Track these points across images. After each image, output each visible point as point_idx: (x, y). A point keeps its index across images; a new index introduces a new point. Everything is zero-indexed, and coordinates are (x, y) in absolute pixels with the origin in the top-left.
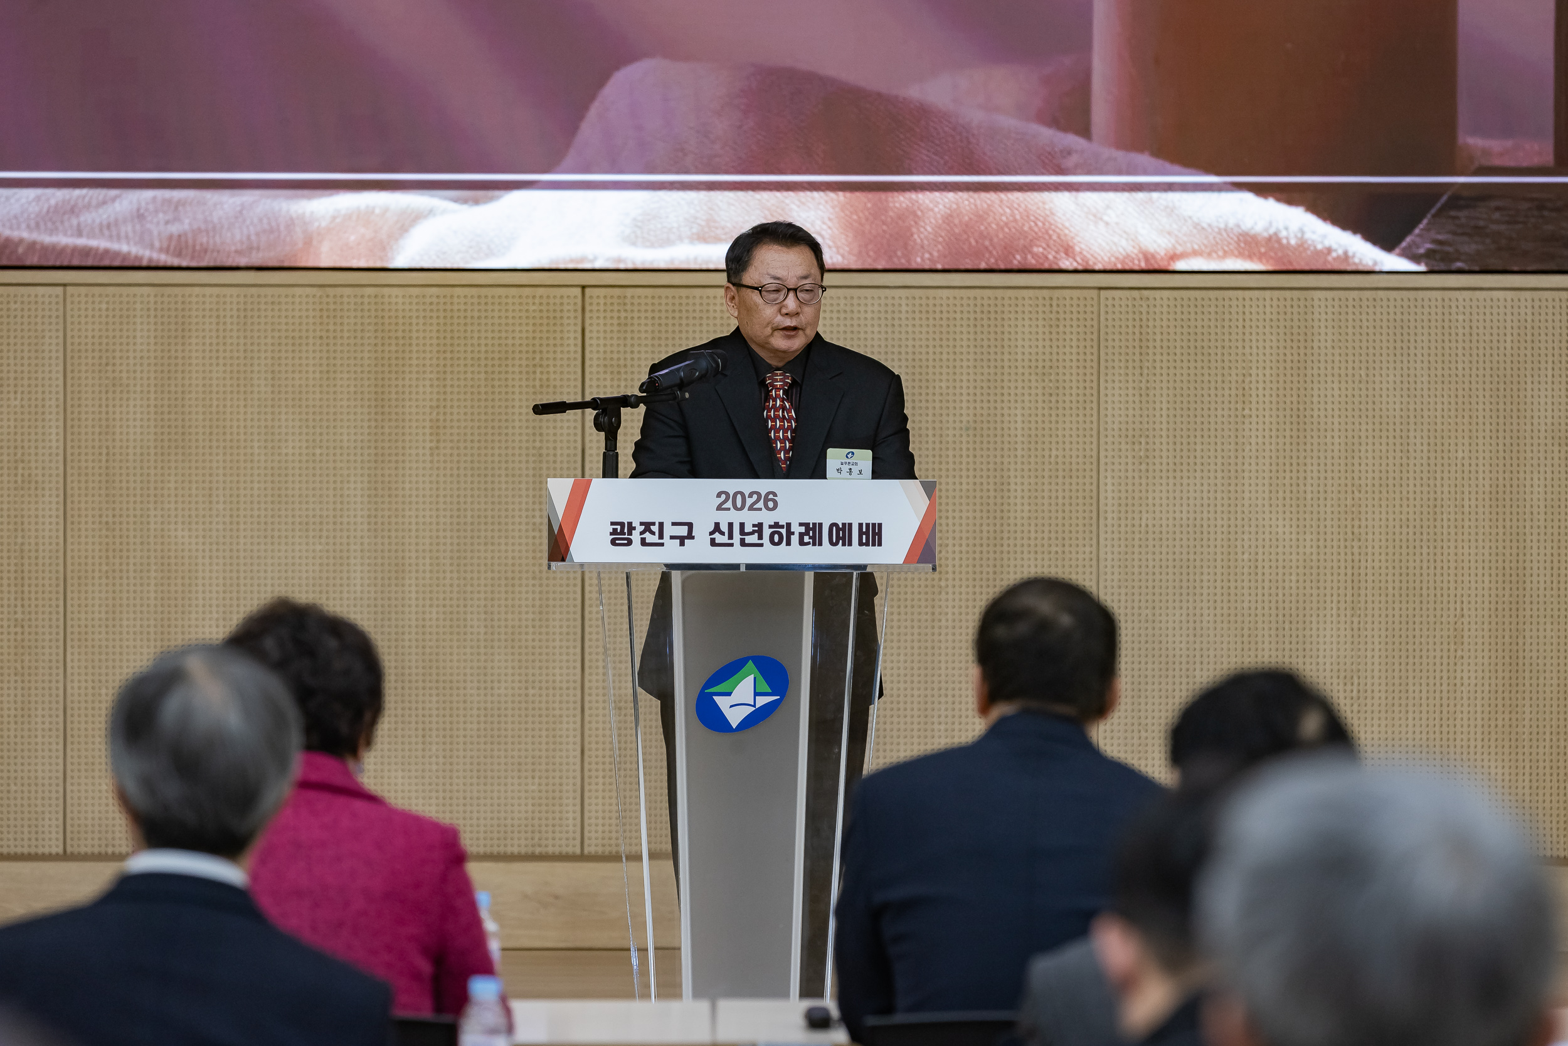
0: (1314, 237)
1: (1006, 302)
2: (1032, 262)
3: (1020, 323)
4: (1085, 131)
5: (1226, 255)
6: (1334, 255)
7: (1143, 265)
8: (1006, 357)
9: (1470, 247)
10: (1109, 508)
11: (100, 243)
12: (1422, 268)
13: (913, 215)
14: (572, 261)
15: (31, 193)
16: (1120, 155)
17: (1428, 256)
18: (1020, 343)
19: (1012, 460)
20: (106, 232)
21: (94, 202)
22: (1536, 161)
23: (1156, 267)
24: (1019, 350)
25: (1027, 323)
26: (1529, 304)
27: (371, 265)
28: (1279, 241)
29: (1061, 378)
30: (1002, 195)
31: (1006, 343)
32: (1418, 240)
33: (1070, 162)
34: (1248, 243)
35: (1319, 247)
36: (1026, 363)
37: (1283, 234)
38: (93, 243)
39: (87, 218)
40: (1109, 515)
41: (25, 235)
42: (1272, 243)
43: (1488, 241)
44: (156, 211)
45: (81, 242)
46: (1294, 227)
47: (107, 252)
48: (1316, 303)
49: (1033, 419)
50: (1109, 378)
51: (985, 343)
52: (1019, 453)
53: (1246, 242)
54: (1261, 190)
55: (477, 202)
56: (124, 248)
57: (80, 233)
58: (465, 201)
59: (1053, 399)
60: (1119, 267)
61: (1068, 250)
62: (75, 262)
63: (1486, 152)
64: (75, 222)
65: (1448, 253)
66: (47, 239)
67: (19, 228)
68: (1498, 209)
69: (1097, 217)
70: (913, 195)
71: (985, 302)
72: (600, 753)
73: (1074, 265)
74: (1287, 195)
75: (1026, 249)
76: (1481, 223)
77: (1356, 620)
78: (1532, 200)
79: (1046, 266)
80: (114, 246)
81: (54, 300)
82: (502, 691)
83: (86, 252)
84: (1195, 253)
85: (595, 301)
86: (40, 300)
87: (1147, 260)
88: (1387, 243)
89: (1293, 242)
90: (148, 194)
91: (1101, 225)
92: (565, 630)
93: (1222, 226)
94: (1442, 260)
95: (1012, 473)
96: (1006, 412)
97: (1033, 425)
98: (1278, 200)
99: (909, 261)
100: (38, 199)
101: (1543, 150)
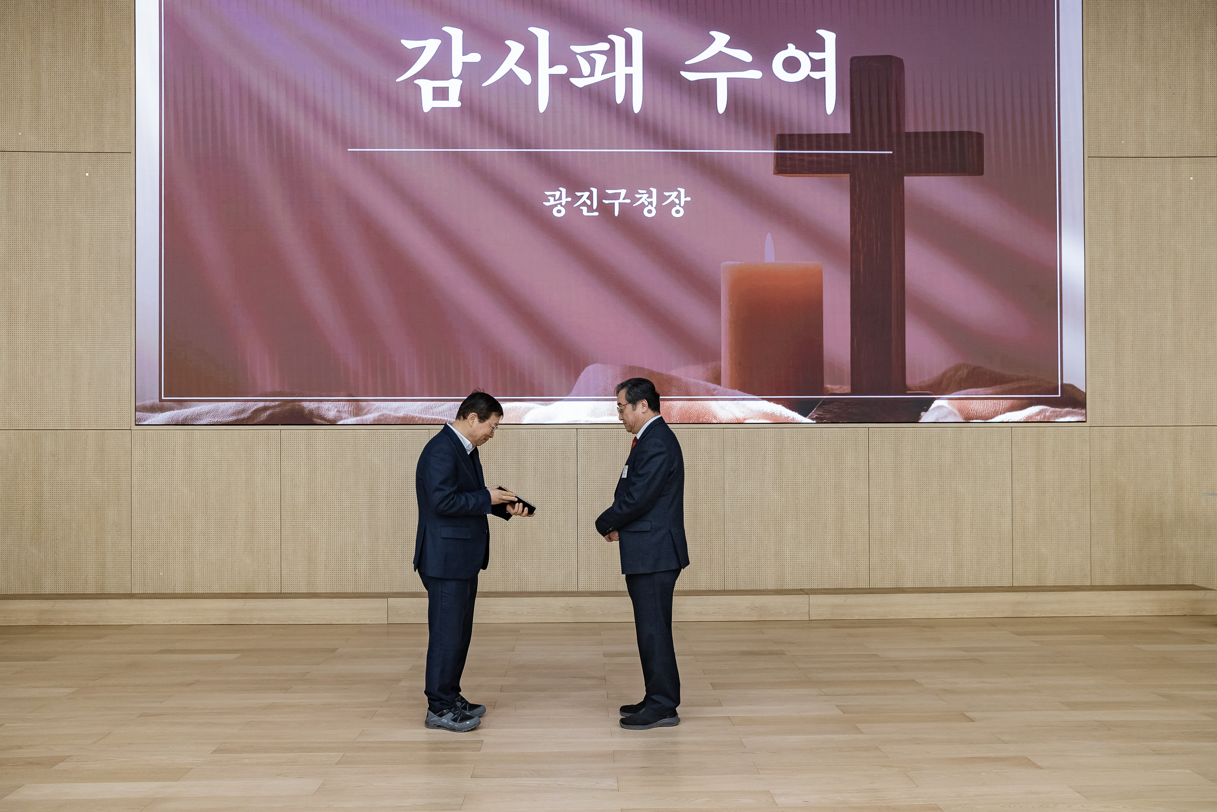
0: (784, 413)
1: (698, 432)
2: (705, 421)
3: (701, 438)
4: (719, 383)
5: (760, 418)
6: (790, 418)
7: (736, 422)
8: (698, 448)
9: (828, 416)
10: (727, 491)
11: (439, 417)
12: (815, 422)
13: (670, 407)
14: (574, 421)
15: (420, 403)
16: (730, 391)
17: (816, 418)
18: (701, 444)
19: (700, 477)
20: (441, 414)
21: (437, 406)
22: (846, 392)
23: (740, 422)
24: (701, 446)
25: (703, 438)
26: (844, 432)
27: (517, 423)
28: (774, 414)
29: (713, 454)
30: (696, 402)
31: (698, 444)
32: (813, 414)
33: (715, 392)
34: (766, 415)
35: (786, 416)
36: (703, 450)
37: (776, 412)
38: (437, 417)
39: (435, 410)
40: (727, 493)
41: (418, 415)
42: (771, 415)
43: (833, 414)
44: (455, 408)
45: (434, 417)
46: (779, 411)
47: (441, 419)
48: (785, 432)
49: (705, 465)
50: (727, 454)
51: (692, 444)
52: (702, 475)
53: (765, 415)
54: (769, 400)
55: (546, 405)
56: (446, 419)
57: (433, 415)
58: (543, 405)
59: (711, 460)
60: (730, 422)
61: (715, 418)
62: (432, 423)
63: (832, 389)
64: (432, 411)
65: (822, 417)
66: (424, 416)
67: (416, 413)
68: (835, 405)
69: (723, 408)
70: (671, 402)
71: (692, 432)
72: (583, 562)
73: (717, 422)
74: (777, 401)
75: (703, 417)
76: (831, 409)
77: (797, 522)
78: (846, 402)
79: (709, 422)
80: (443, 418)
81: (426, 433)
82: (555, 545)
83: (435, 420)
84: (751, 418)
85: (580, 433)
86: (422, 433)
87: (737, 420)
88: (805, 415)
89: (778, 415)
90: (453, 403)
91: (724, 410)
92: (572, 527)
93: (758, 410)
94: (819, 420)
95: (700, 481)
96: (698, 464)
97: (705, 467)
98: (774, 403)
99: (670, 421)
100: (422, 404)
101: (847, 388)
